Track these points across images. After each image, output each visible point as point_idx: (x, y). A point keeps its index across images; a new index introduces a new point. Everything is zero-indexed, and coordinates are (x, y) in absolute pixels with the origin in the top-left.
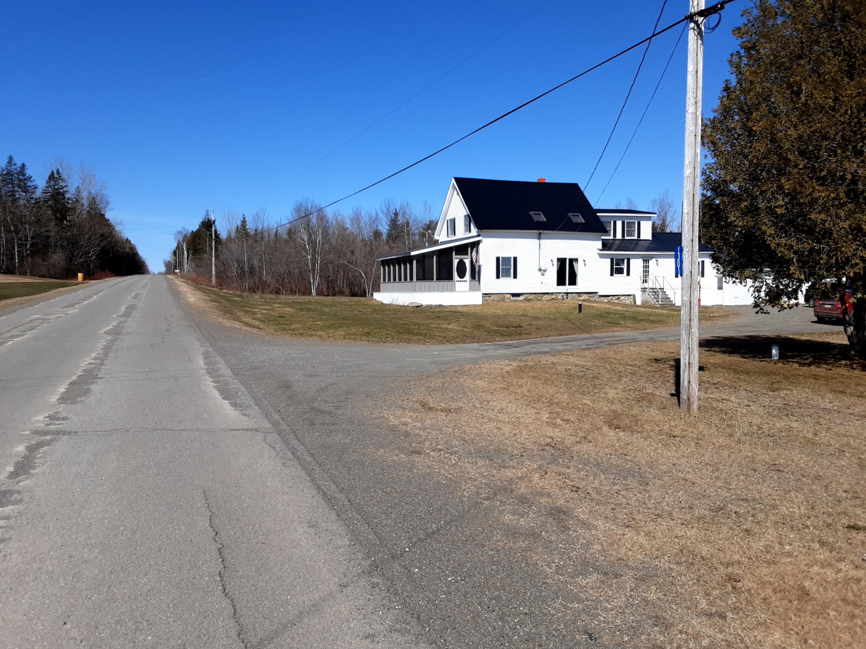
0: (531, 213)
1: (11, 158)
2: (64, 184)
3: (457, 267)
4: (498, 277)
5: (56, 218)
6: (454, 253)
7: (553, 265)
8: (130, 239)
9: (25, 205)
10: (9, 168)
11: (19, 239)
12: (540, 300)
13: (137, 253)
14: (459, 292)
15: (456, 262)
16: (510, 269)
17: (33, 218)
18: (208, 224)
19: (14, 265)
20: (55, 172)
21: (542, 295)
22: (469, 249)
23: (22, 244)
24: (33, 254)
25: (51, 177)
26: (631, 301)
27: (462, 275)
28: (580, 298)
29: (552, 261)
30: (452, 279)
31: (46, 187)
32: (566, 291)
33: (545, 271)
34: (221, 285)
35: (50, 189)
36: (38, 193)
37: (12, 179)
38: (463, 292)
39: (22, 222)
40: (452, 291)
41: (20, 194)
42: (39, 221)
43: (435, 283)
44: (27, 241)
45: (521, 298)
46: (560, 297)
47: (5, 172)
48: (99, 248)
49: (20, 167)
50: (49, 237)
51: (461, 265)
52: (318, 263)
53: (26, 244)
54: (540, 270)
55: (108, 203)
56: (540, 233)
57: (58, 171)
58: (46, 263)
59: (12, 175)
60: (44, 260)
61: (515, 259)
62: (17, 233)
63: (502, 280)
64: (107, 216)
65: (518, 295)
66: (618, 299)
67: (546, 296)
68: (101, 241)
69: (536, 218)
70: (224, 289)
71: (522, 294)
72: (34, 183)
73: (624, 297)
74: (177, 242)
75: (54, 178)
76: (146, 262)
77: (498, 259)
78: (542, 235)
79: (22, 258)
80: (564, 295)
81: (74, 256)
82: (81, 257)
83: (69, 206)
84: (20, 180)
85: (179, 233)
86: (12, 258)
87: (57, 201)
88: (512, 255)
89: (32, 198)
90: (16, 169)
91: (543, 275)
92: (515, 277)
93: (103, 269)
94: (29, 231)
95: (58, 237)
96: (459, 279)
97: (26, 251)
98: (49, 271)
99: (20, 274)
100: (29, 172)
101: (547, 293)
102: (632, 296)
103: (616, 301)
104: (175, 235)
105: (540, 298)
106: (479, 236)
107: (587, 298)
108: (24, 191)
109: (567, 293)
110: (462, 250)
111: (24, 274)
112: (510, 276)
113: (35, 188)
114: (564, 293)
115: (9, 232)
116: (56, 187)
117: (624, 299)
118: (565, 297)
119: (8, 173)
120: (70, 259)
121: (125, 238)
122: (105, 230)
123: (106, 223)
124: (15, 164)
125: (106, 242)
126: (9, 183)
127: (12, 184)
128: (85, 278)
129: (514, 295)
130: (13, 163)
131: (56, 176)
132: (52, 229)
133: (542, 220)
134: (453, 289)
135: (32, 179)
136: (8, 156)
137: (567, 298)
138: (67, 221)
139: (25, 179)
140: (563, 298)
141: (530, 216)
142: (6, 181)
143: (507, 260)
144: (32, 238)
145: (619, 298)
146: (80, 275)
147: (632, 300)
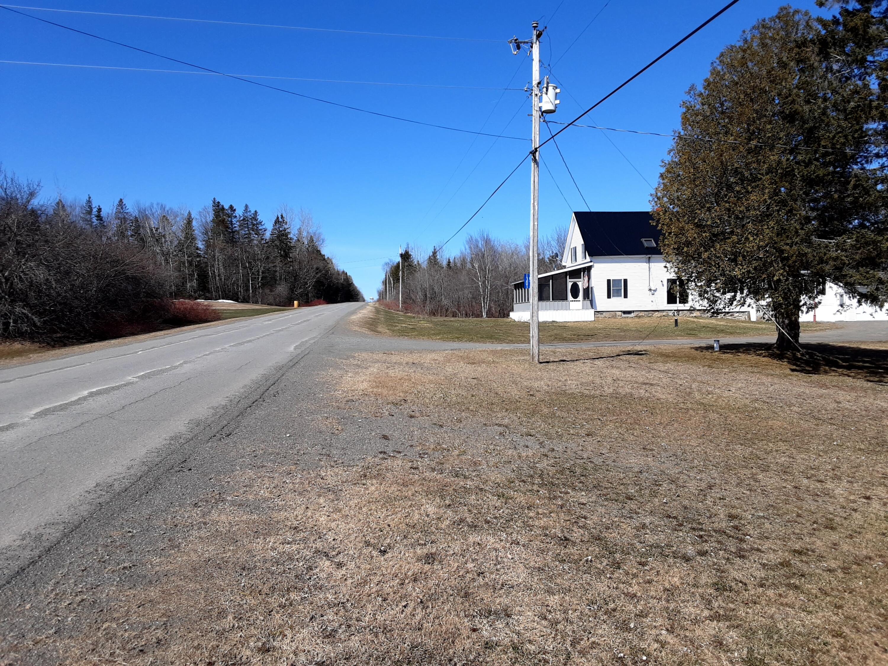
0: (643, 240)
1: (247, 206)
2: (286, 227)
3: (571, 289)
4: (609, 297)
5: (281, 256)
6: (568, 277)
7: (663, 285)
8: (346, 271)
9: (257, 245)
10: (246, 215)
11: (253, 274)
12: (650, 316)
13: (352, 283)
14: (573, 310)
15: (570, 285)
16: (621, 289)
17: (263, 256)
18: (406, 256)
19: (249, 296)
20: (280, 217)
21: (653, 312)
22: (582, 273)
23: (255, 278)
24: (263, 285)
25: (277, 221)
26: (745, 318)
27: (575, 295)
28: (692, 315)
29: (662, 281)
30: (567, 299)
31: (273, 229)
32: (676, 309)
33: (655, 291)
34: (406, 310)
35: (276, 231)
36: (268, 235)
37: (247, 223)
38: (577, 310)
39: (255, 260)
40: (566, 309)
41: (254, 236)
42: (268, 258)
43: (551, 303)
44: (259, 275)
45: (632, 315)
46: (671, 314)
47: (242, 218)
48: (315, 280)
49: (254, 214)
50: (276, 271)
51: (575, 288)
52: (488, 288)
53: (258, 278)
54: (650, 290)
55: (323, 241)
56: (650, 257)
57: (282, 216)
58: (273, 293)
59: (248, 220)
60: (271, 291)
61: (626, 281)
62: (251, 269)
63: (613, 299)
64: (323, 253)
65: (629, 312)
66: (731, 315)
67: (657, 313)
68: (317, 273)
69: (646, 244)
70: (408, 313)
71: (633, 311)
72: (264, 227)
73: (737, 314)
74: (385, 272)
75: (279, 222)
76: (361, 291)
77: (609, 281)
78: (651, 259)
79: (255, 289)
80: (675, 312)
81: (295, 287)
82: (300, 288)
83: (292, 245)
84: (254, 225)
85: (387, 264)
86: (247, 290)
87: (281, 241)
88: (623, 278)
89: (263, 239)
90: (251, 216)
91: (653, 294)
92: (626, 296)
93: (318, 298)
94: (261, 267)
95: (283, 271)
96: (574, 299)
97: (258, 284)
98: (275, 300)
99: (253, 303)
100: (260, 218)
101: (658, 311)
102: (747, 313)
103: (730, 318)
104: (383, 266)
105: (650, 315)
106: (591, 262)
107: (699, 314)
108: (256, 234)
109: (678, 311)
110: (576, 274)
111: (256, 302)
112: (621, 296)
113: (265, 231)
114: (675, 310)
115: (245, 268)
116: (281, 229)
117: (738, 316)
118: (676, 314)
119: (244, 219)
120: (292, 290)
121: (342, 270)
122: (321, 265)
123: (322, 258)
124: (250, 211)
125: (320, 274)
126: (245, 227)
127: (248, 228)
128: (299, 305)
129: (625, 312)
130: (248, 210)
131: (280, 220)
132: (278, 265)
133: (653, 246)
134: (568, 308)
135: (262, 223)
136: (244, 205)
137: (678, 315)
138: (290, 258)
139: (257, 224)
140: (674, 315)
141: (642, 242)
142: (242, 226)
143: (617, 282)
144: (263, 273)
145: (733, 315)
146: (296, 303)
147: (747, 317)
